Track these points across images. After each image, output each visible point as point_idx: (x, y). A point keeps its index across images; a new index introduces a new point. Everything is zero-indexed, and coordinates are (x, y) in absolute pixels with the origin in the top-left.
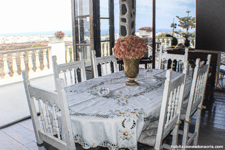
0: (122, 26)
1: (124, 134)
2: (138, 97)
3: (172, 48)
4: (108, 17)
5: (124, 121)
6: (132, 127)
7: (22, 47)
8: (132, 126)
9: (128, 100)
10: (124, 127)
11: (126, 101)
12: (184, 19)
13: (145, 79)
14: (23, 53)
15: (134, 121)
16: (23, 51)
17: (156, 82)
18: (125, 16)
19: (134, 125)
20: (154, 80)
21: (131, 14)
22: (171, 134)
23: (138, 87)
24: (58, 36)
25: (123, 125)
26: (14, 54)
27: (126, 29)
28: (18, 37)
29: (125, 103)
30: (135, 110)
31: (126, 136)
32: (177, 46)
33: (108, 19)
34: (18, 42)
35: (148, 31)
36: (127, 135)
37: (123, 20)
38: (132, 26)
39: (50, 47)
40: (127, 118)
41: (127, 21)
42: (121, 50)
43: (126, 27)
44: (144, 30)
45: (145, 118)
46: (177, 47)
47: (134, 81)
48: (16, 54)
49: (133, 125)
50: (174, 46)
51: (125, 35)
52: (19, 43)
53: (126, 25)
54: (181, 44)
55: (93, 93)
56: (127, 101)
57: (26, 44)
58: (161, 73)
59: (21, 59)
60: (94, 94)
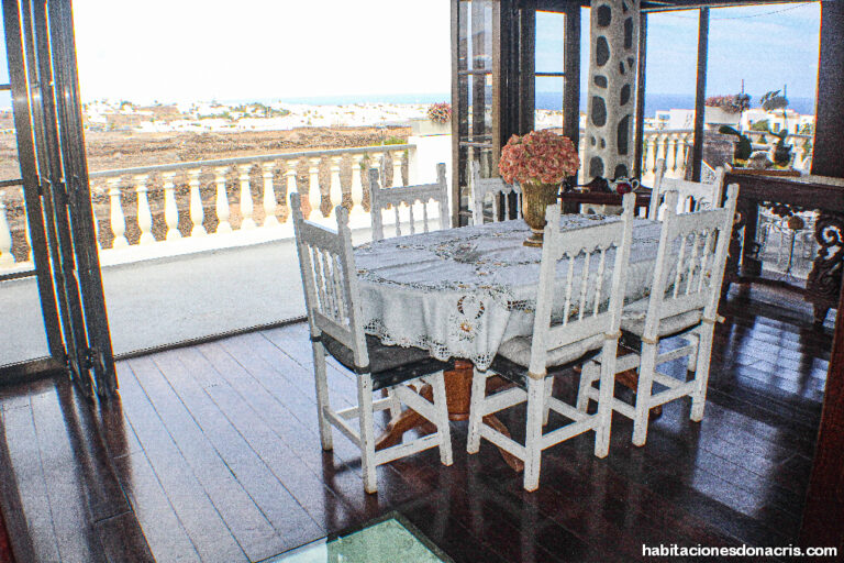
0: (595, 98)
1: (463, 328)
3: (737, 165)
4: (562, 71)
5: (461, 301)
6: (478, 315)
7: (361, 141)
8: (478, 312)
10: (462, 312)
14: (359, 158)
15: (482, 304)
16: (359, 152)
18: (604, 71)
19: (482, 311)
21: (621, 64)
24: (437, 117)
25: (459, 308)
26: (337, 159)
27: (604, 105)
28: (352, 108)
29: (486, 273)
31: (466, 333)
32: (749, 162)
33: (562, 78)
34: (351, 124)
35: (729, 110)
36: (468, 331)
37: (599, 81)
38: (622, 98)
39: (415, 147)
40: (469, 296)
41: (608, 85)
43: (606, 102)
45: (509, 303)
48: (340, 158)
50: (741, 162)
51: (603, 123)
52: (354, 128)
53: (607, 94)
54: (759, 158)
57: (373, 131)
59: (354, 172)
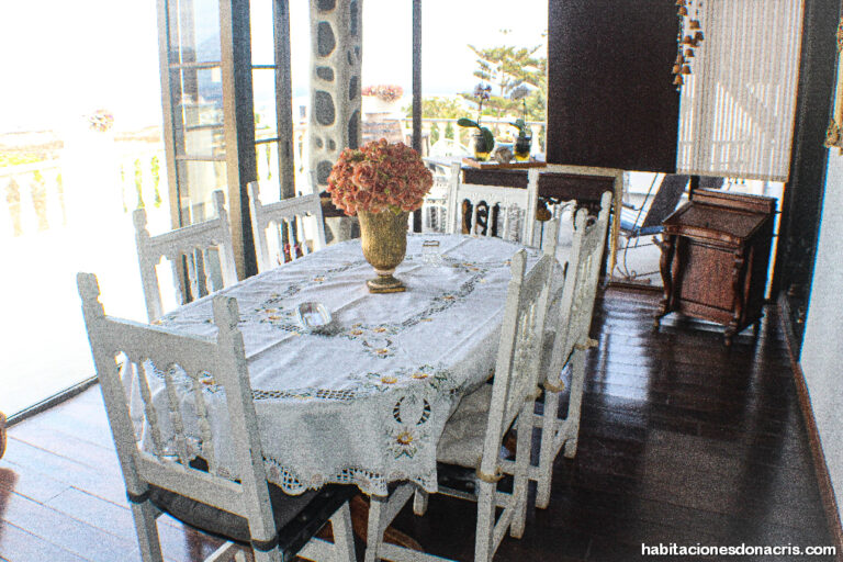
0: (318, 94)
1: (400, 442)
2: (417, 329)
3: (480, 159)
5: (398, 404)
6: (422, 419)
8: (420, 415)
9: (393, 338)
10: (399, 420)
11: (386, 343)
12: (492, 54)
13: (420, 268)
15: (426, 402)
17: (455, 277)
18: (330, 61)
19: (427, 412)
20: (448, 272)
21: (349, 53)
22: (514, 428)
23: (407, 296)
24: (94, 124)
25: (395, 416)
27: (332, 101)
29: (385, 349)
30: (422, 368)
31: (403, 447)
33: (273, 71)
35: (385, 99)
36: (406, 443)
37: (323, 73)
38: (350, 93)
40: (408, 396)
41: (336, 76)
42: (356, 188)
44: (374, 94)
45: (452, 392)
46: (492, 159)
47: (391, 280)
49: (424, 414)
50: (483, 155)
51: (331, 122)
53: (334, 89)
54: (503, 150)
55: (276, 322)
56: (389, 343)
58: (461, 245)
60: (281, 327)
